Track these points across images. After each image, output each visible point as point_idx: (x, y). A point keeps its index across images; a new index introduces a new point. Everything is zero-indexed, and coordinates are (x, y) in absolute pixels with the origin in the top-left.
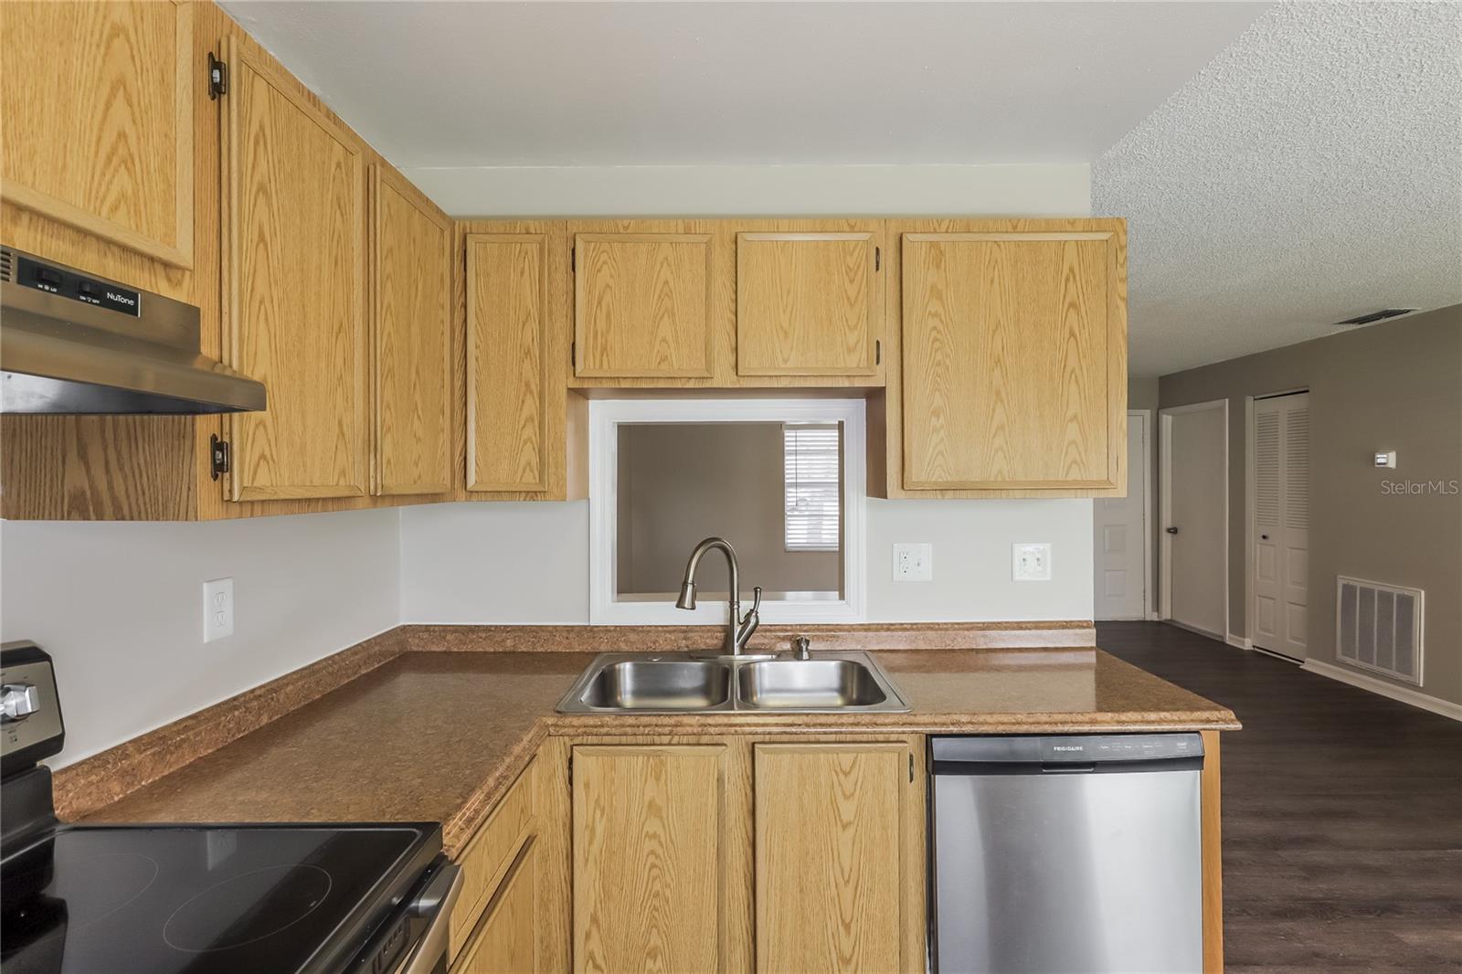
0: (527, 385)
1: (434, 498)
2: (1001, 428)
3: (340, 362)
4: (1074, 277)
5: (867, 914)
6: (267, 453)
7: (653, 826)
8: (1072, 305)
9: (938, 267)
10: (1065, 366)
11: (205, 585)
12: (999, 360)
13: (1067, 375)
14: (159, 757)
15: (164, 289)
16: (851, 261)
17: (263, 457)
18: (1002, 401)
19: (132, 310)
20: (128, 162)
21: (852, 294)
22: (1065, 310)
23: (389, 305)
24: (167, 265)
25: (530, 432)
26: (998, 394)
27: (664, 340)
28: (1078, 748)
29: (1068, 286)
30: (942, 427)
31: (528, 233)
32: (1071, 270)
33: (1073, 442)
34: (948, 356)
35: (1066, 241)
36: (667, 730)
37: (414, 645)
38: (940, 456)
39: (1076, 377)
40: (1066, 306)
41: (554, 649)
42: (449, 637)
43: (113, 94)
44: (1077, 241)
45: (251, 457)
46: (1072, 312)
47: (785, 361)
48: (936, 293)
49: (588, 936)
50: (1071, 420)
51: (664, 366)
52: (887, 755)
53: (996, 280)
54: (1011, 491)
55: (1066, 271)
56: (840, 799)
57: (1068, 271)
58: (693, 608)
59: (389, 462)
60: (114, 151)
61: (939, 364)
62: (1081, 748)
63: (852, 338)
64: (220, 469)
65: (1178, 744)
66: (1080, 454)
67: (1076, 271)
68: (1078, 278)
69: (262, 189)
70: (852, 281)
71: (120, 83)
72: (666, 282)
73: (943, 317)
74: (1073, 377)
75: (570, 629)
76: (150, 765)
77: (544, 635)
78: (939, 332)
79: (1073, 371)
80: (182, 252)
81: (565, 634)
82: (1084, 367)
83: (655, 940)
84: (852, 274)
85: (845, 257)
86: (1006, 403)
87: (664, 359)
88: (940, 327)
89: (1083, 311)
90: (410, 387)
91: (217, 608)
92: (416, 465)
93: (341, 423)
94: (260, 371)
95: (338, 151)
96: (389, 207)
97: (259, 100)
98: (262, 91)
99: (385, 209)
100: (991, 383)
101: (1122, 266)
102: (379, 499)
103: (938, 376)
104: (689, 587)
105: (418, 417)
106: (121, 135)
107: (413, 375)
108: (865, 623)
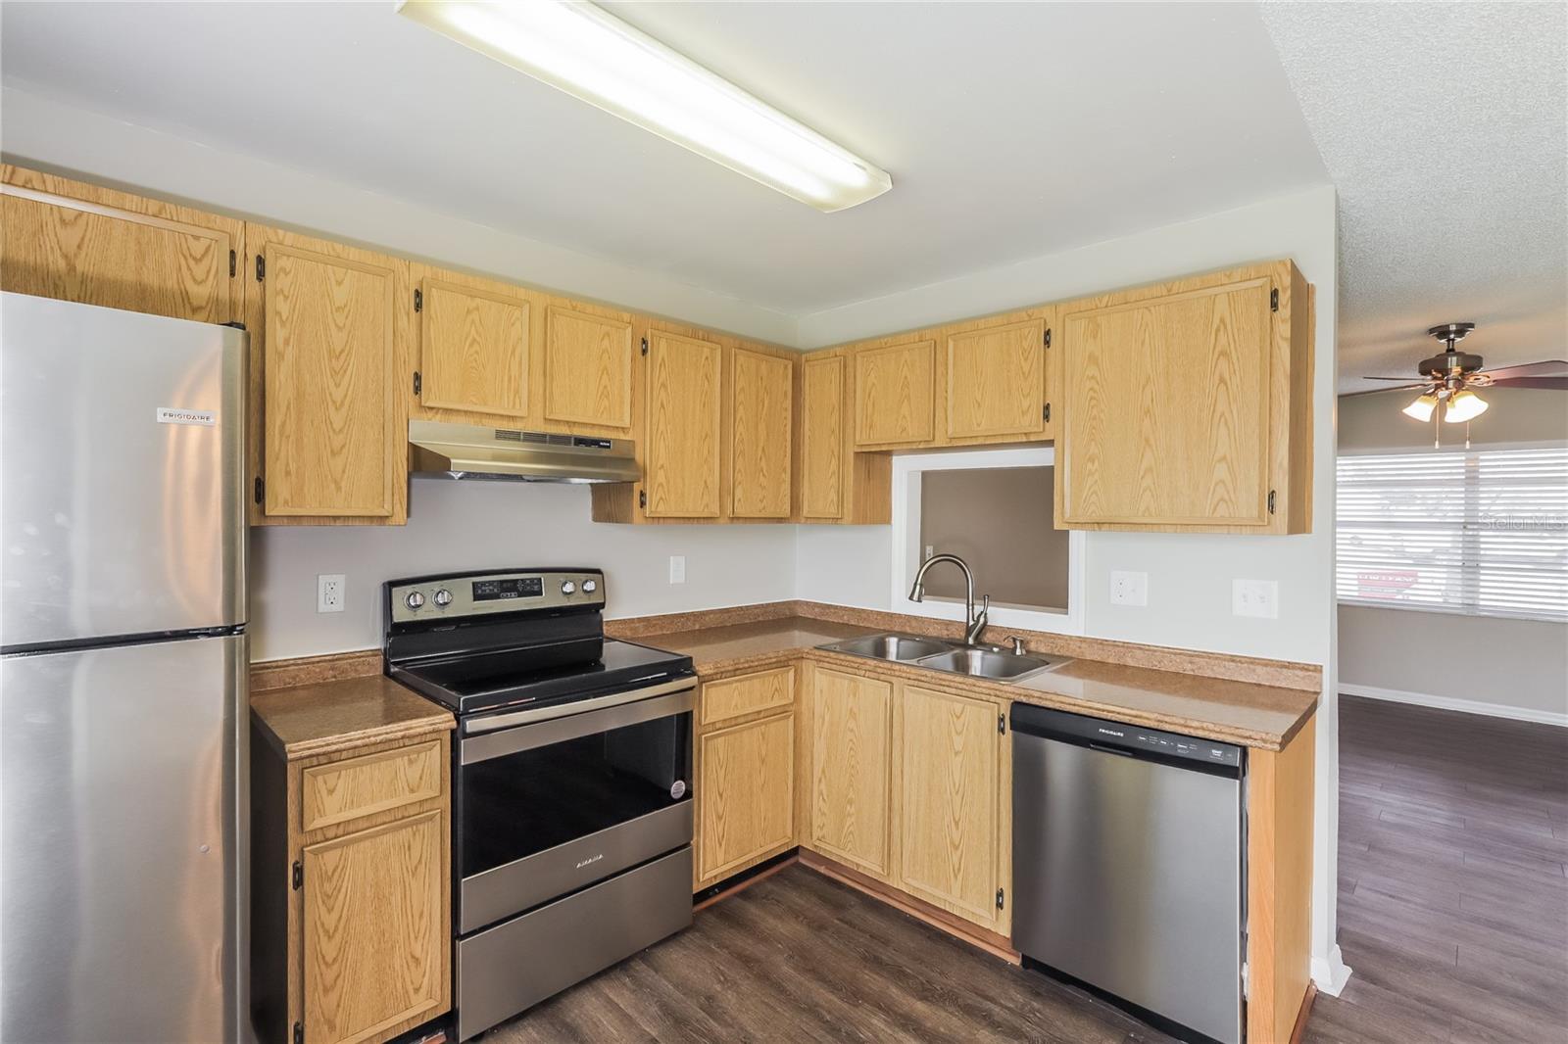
0: (833, 452)
1: (780, 520)
2: (1149, 470)
3: (706, 452)
4: (1225, 328)
5: (969, 820)
6: (664, 497)
7: (852, 724)
8: (1223, 353)
9: (1095, 337)
10: (1214, 410)
11: (672, 558)
12: (1149, 411)
13: (1216, 419)
14: (646, 627)
15: (622, 436)
16: (1025, 344)
17: (661, 498)
18: (1151, 447)
19: (609, 447)
20: (607, 397)
21: (1026, 369)
22: (1214, 360)
23: (741, 419)
24: (623, 428)
25: (833, 481)
26: (1147, 441)
27: (904, 417)
28: (1119, 734)
29: (1219, 337)
30: (1096, 470)
31: (836, 356)
32: (1222, 321)
33: (1223, 483)
34: (1102, 411)
35: (1216, 295)
36: (856, 665)
37: (801, 612)
38: (1094, 495)
39: (1226, 420)
40: (1216, 356)
41: (869, 625)
42: (817, 610)
43: (603, 373)
44: (1228, 293)
45: (655, 499)
46: (1223, 362)
47: (979, 425)
48: (1093, 359)
49: (820, 781)
50: (1220, 461)
51: (904, 434)
52: (984, 710)
53: (1147, 341)
54: (1162, 526)
55: (1217, 321)
56: (954, 733)
57: (1218, 321)
58: (919, 601)
59: (740, 500)
60: (602, 393)
61: (1095, 418)
62: (1122, 735)
63: (1026, 404)
64: (643, 504)
65: (1213, 751)
66: (1228, 493)
67: (1228, 321)
68: (1229, 327)
69: (663, 385)
70: (1026, 359)
71: (605, 368)
72: (906, 377)
73: (1099, 379)
74: (1223, 420)
75: (879, 613)
76: (642, 630)
77: (864, 615)
78: (1095, 392)
79: (1222, 415)
80: (626, 423)
81: (875, 616)
82: (1235, 412)
83: (851, 795)
84: (1026, 355)
85: (1021, 342)
86: (1154, 448)
87: (904, 430)
88: (1096, 387)
89: (1235, 358)
90: (756, 460)
91: (677, 569)
92: (761, 501)
93: (706, 482)
94: (660, 462)
95: (706, 351)
96: (742, 366)
97: (661, 349)
98: (663, 344)
99: (739, 368)
100: (1141, 431)
101: (1285, 307)
102: (734, 519)
103: (1094, 428)
104: (918, 587)
105: (764, 475)
106: (605, 387)
107: (760, 453)
108: (1082, 635)
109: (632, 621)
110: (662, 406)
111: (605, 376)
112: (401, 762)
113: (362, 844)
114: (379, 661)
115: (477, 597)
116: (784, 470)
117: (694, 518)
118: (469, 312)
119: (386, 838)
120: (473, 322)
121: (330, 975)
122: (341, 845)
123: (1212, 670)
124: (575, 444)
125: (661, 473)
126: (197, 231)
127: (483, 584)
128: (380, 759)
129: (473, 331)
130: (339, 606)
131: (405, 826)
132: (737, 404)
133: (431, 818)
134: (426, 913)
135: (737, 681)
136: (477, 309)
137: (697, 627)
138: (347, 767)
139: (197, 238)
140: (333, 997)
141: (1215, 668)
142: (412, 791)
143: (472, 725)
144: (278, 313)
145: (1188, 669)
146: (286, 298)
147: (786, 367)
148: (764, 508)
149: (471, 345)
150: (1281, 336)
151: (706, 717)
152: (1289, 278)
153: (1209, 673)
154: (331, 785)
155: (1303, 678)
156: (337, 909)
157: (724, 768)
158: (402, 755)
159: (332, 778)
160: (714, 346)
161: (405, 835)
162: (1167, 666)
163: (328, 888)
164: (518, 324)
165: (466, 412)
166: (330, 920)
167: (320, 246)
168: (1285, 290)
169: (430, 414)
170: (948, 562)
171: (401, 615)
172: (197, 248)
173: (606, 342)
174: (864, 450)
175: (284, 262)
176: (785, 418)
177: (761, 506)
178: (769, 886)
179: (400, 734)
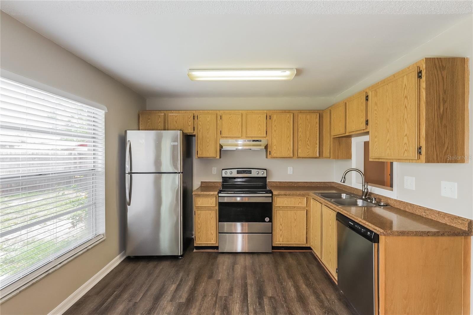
0: (328, 138)
2: (389, 140)
3: (288, 141)
4: (406, 88)
7: (316, 215)
8: (406, 97)
10: (404, 118)
12: (388, 120)
13: (404, 121)
15: (264, 139)
16: (362, 101)
17: (275, 153)
18: (389, 132)
19: (261, 141)
21: (362, 109)
23: (300, 131)
24: (264, 137)
25: (328, 146)
26: (388, 130)
27: (340, 127)
28: (352, 224)
29: (404, 91)
30: (377, 141)
33: (406, 143)
34: (379, 121)
35: (404, 76)
37: (334, 185)
38: (376, 149)
39: (407, 121)
40: (404, 98)
44: (407, 75)
45: (273, 153)
46: (405, 100)
47: (353, 128)
48: (376, 103)
50: (405, 136)
52: (334, 214)
53: (388, 95)
55: (404, 86)
56: (330, 219)
59: (300, 153)
60: (259, 130)
61: (376, 123)
63: (362, 120)
64: (270, 154)
65: (368, 233)
66: (407, 147)
67: (407, 85)
69: (275, 126)
70: (362, 106)
71: (259, 124)
72: (340, 115)
73: (377, 110)
76: (279, 184)
79: (406, 119)
83: (316, 234)
84: (362, 104)
87: (340, 131)
88: (377, 113)
89: (408, 98)
90: (306, 141)
91: (290, 170)
92: (308, 153)
93: (288, 148)
94: (275, 144)
95: (288, 115)
96: (300, 117)
97: (275, 117)
98: (275, 116)
99: (299, 118)
100: (387, 127)
101: (423, 76)
102: (298, 158)
103: (376, 127)
104: (343, 178)
105: (309, 146)
106: (259, 128)
107: (307, 140)
108: (396, 199)
109: (276, 182)
110: (275, 131)
111: (259, 126)
112: (209, 199)
113: (203, 211)
114: (221, 184)
115: (238, 173)
116: (317, 144)
117: (285, 157)
118: (230, 118)
119: (207, 211)
120: (231, 119)
121: (199, 230)
122: (200, 210)
123: (431, 216)
124: (253, 141)
125: (275, 147)
126: (189, 114)
127: (239, 171)
128: (206, 198)
129: (231, 121)
130: (215, 173)
131: (210, 210)
132: (299, 128)
133: (214, 210)
134: (214, 226)
135: (286, 198)
136: (231, 117)
137: (296, 186)
138: (201, 198)
139: (189, 115)
140: (200, 234)
141: (432, 215)
142: (211, 204)
143: (220, 195)
144: (199, 124)
145: (424, 214)
146: (201, 121)
147: (317, 115)
148: (309, 155)
149: (230, 124)
150: (423, 88)
151: (276, 204)
152: (425, 65)
153: (430, 217)
154: (199, 200)
155: (461, 224)
156: (200, 220)
157: (282, 218)
158: (210, 198)
159: (199, 199)
160: (290, 114)
161: (210, 211)
162: (418, 213)
163: (199, 216)
164: (240, 118)
165: (230, 137)
166: (199, 222)
167: (206, 112)
168: (423, 69)
169: (223, 138)
170: (355, 171)
171: (224, 175)
172: (189, 116)
173: (260, 118)
174: (336, 137)
175: (200, 116)
176: (317, 129)
177: (308, 154)
178: (298, 253)
179: (208, 194)
